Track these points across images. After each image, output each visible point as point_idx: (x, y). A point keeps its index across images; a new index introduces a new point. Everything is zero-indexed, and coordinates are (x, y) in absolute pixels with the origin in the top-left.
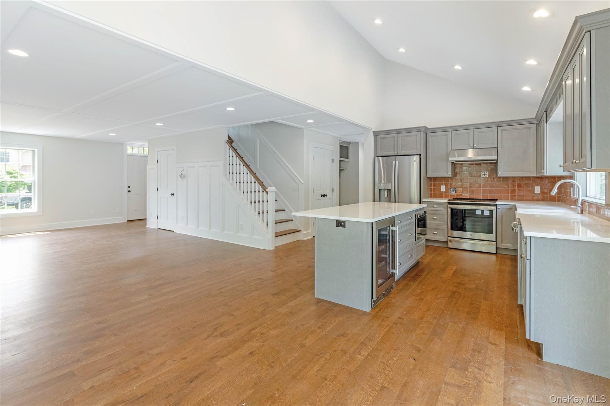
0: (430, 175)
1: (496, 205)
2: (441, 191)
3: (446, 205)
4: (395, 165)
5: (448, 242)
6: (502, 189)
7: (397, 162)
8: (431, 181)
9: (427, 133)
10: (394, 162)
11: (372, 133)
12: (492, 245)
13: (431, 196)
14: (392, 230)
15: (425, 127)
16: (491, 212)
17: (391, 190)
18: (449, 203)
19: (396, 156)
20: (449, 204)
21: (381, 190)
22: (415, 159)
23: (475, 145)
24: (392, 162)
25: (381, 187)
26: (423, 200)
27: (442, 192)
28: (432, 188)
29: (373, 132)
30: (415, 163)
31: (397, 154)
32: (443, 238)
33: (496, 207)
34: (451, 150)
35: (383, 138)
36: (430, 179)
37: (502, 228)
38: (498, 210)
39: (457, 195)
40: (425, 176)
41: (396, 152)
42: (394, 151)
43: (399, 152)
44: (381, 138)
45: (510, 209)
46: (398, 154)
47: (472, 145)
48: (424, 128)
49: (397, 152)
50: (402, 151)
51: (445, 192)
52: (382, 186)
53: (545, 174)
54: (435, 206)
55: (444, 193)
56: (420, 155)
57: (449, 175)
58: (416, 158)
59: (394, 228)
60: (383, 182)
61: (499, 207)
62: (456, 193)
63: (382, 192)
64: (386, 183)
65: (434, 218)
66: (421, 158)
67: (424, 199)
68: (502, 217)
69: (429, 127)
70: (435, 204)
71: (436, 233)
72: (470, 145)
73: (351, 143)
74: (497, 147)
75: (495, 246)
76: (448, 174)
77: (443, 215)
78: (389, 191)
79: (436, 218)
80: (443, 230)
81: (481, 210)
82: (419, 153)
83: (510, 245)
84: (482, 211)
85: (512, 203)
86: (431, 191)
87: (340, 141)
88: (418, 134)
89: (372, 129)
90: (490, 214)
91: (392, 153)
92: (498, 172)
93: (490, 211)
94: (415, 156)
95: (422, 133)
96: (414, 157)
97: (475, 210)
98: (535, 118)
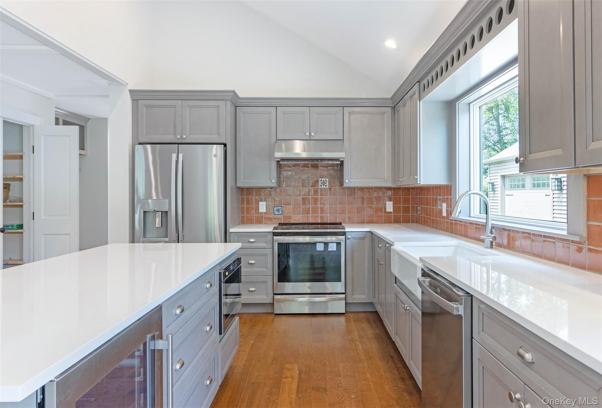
0: (241, 183)
1: (344, 234)
2: (260, 211)
3: (270, 237)
4: (177, 162)
5: (273, 304)
6: (347, 206)
7: (181, 155)
8: (242, 194)
9: (236, 107)
10: (174, 156)
11: (128, 93)
12: (340, 299)
13: (244, 221)
14: (153, 351)
15: (234, 92)
16: (339, 244)
17: (168, 212)
18: (275, 234)
19: (178, 144)
20: (275, 236)
21: (147, 214)
22: (214, 152)
23: (313, 134)
24: (172, 156)
25: (149, 206)
26: (231, 230)
27: (262, 213)
28: (245, 206)
29: (131, 91)
30: (214, 159)
31: (180, 141)
32: (265, 297)
33: (345, 236)
34: (277, 140)
35: (153, 106)
36: (241, 190)
37: (353, 269)
38: (347, 241)
39: (285, 217)
40: (233, 184)
41: (179, 137)
42: (175, 134)
43: (184, 137)
44: (147, 106)
45: (363, 238)
46: (184, 141)
47: (308, 134)
48: (232, 94)
49: (182, 137)
50: (190, 134)
51: (265, 213)
52: (151, 205)
53: (419, 183)
54: (251, 240)
55: (264, 215)
56: (225, 145)
57: (273, 182)
58: (217, 150)
59: (160, 344)
60: (154, 197)
61: (349, 237)
62: (283, 215)
63: (150, 217)
64: (161, 198)
65: (251, 262)
66: (226, 150)
67: (232, 228)
68: (353, 252)
69: (241, 95)
70: (252, 237)
71: (253, 289)
72: (305, 134)
73: (90, 119)
74: (342, 139)
75: (345, 301)
76: (271, 181)
77: (265, 255)
78: (165, 214)
79: (253, 262)
80: (265, 282)
81: (324, 243)
82: (224, 141)
83: (363, 296)
84: (326, 244)
85: (366, 229)
86: (243, 212)
87: (56, 108)
88: (221, 104)
89: (127, 84)
90: (336, 249)
91: (169, 138)
92: (344, 180)
93: (337, 243)
94: (215, 145)
95: (229, 104)
96: (212, 148)
97: (315, 244)
98: (392, 98)
